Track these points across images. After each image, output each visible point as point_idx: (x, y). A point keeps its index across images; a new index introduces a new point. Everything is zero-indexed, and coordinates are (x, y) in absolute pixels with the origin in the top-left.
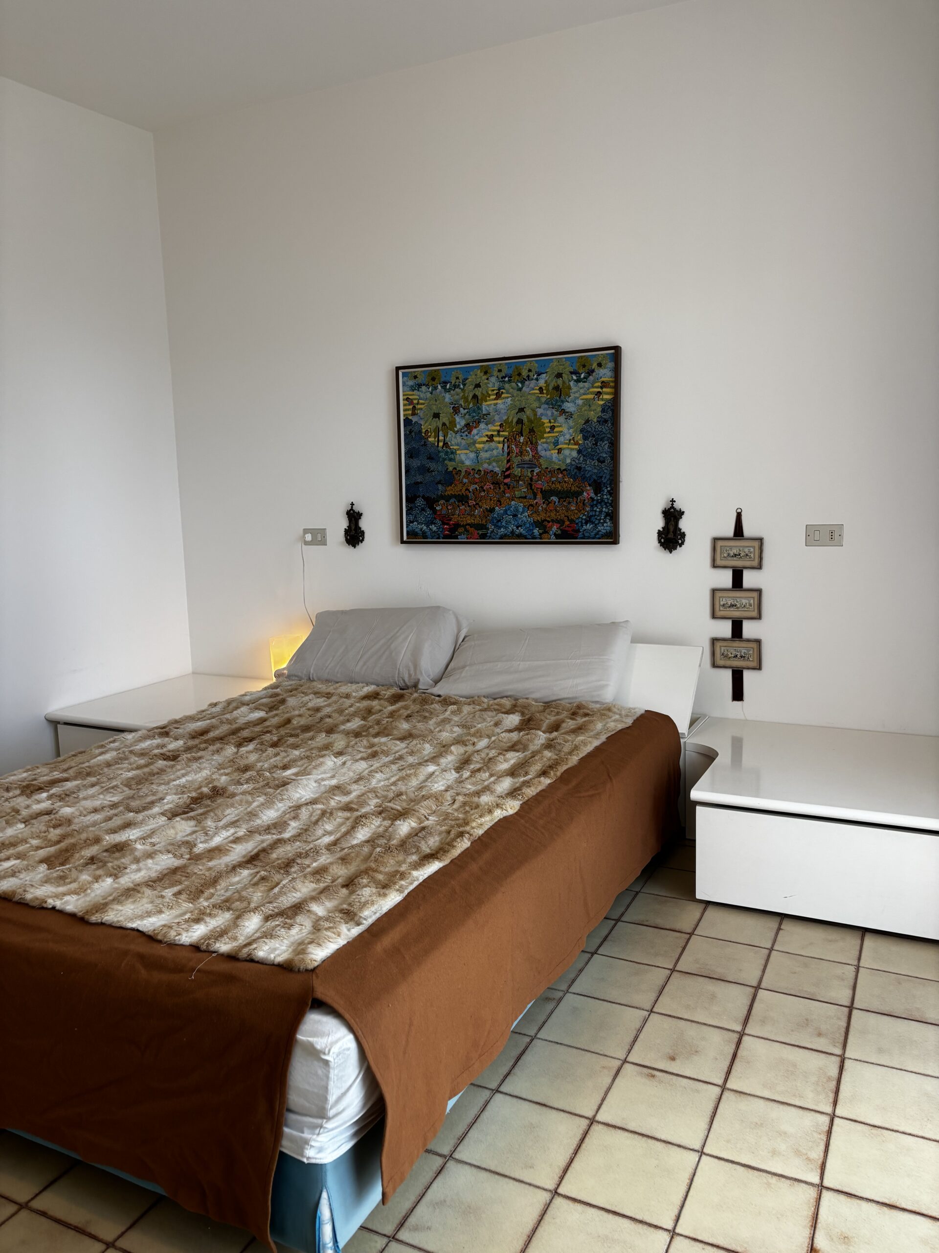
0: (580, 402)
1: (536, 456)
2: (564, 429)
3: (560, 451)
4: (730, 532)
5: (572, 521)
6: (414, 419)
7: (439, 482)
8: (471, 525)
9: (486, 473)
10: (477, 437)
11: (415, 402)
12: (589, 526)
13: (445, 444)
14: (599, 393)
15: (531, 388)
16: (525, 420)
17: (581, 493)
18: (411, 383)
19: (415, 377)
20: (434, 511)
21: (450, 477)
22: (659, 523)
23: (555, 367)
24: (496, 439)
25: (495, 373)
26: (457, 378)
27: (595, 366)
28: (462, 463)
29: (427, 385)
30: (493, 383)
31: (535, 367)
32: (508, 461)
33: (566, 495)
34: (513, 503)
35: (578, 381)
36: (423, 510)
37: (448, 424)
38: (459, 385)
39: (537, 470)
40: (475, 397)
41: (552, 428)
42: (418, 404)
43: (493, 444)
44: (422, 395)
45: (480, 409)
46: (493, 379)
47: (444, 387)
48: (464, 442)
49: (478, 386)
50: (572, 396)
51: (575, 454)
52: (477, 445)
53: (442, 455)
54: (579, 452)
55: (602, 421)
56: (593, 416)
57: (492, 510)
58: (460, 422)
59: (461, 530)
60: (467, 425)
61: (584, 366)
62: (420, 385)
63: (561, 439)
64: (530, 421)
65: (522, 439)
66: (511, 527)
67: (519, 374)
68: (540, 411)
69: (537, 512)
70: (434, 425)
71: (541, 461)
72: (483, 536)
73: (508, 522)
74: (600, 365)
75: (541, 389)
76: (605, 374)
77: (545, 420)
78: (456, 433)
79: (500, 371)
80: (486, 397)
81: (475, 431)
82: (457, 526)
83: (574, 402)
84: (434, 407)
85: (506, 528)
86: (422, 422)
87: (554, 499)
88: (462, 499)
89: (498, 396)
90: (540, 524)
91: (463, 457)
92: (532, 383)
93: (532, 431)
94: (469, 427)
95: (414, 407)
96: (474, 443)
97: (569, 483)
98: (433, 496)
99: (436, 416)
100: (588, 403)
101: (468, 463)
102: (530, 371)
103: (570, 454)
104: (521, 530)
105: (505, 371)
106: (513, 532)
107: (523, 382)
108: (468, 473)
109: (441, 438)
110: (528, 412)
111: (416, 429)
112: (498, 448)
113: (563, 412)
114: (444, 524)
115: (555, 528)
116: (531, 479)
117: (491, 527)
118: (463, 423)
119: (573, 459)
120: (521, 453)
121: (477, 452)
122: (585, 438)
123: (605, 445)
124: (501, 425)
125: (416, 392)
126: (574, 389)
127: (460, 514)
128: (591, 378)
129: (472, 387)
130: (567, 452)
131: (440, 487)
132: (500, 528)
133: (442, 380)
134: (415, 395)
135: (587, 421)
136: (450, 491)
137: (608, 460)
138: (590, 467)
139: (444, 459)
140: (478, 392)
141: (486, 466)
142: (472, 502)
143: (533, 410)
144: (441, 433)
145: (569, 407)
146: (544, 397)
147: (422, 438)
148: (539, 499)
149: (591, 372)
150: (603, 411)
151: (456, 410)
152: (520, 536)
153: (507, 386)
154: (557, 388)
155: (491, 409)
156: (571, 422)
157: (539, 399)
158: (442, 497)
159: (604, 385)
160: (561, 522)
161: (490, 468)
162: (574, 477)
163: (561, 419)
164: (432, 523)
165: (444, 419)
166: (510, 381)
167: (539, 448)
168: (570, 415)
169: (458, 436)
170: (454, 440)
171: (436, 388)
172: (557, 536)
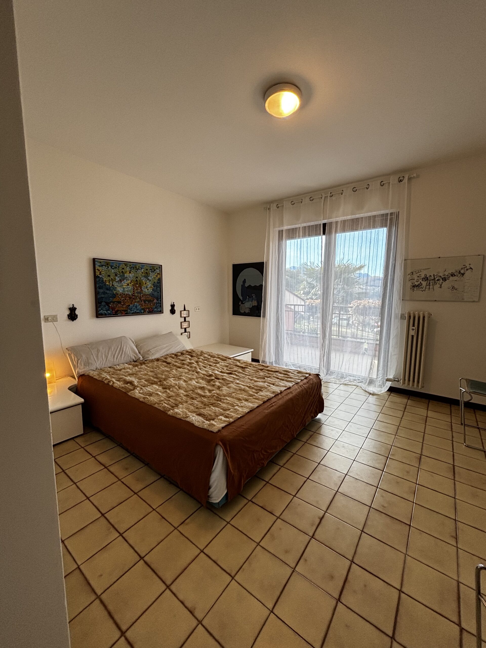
0: (152, 277)
1: (142, 290)
2: (149, 284)
3: (148, 289)
4: (183, 309)
5: (152, 308)
6: (100, 276)
7: (111, 297)
8: (123, 310)
9: (127, 295)
10: (123, 284)
11: (101, 271)
12: (156, 309)
13: (113, 285)
14: (157, 276)
15: (140, 272)
16: (138, 280)
17: (154, 301)
18: (99, 264)
19: (101, 263)
20: (109, 306)
21: (114, 296)
22: (170, 308)
23: (146, 267)
24: (130, 285)
25: (129, 266)
26: (116, 265)
27: (156, 269)
28: (119, 291)
29: (105, 266)
30: (128, 269)
31: (141, 266)
32: (133, 291)
33: (150, 301)
34: (135, 303)
35: (152, 272)
36: (105, 306)
37: (113, 278)
38: (117, 268)
39: (142, 294)
40: (122, 272)
41: (146, 283)
42: (102, 271)
43: (129, 286)
44: (103, 269)
45: (124, 276)
46: (128, 268)
47: (112, 267)
48: (119, 285)
49: (123, 269)
50: (150, 276)
51: (152, 290)
52: (124, 286)
53: (112, 288)
54: (153, 290)
55: (158, 283)
56: (156, 281)
57: (129, 306)
58: (118, 279)
59: (119, 312)
60: (120, 280)
61: (153, 268)
62: (102, 266)
63: (148, 286)
64: (140, 281)
65: (137, 286)
66: (135, 310)
67: (136, 267)
68: (142, 278)
69: (142, 306)
70: (108, 279)
71: (143, 292)
72: (127, 313)
73: (134, 309)
74: (157, 269)
75: (142, 272)
76: (158, 271)
77: (144, 281)
78: (116, 282)
79: (130, 265)
80: (126, 272)
81: (123, 282)
82: (118, 311)
83: (151, 277)
84: (108, 273)
85: (133, 311)
86: (104, 277)
87: (147, 302)
88: (119, 302)
89: (130, 273)
90: (142, 309)
91: (119, 290)
92: (140, 271)
93: (140, 283)
94: (121, 281)
95: (100, 273)
96: (123, 285)
97: (150, 298)
98: (108, 301)
99: (109, 276)
100: (154, 278)
101: (121, 291)
102: (139, 267)
103: (151, 290)
104: (138, 311)
105: (132, 266)
106: (136, 312)
107: (137, 270)
108: (120, 295)
109: (111, 283)
110: (139, 278)
111: (101, 279)
112: (130, 287)
113: (148, 279)
114: (113, 310)
115: (147, 310)
116: (140, 297)
117: (129, 311)
118: (119, 279)
119: (151, 292)
120: (137, 289)
121: (124, 288)
122: (154, 287)
123: (159, 289)
124: (131, 281)
125: (101, 267)
126: (151, 274)
127: (119, 307)
128: (155, 272)
129: (121, 269)
130: (150, 290)
131: (111, 298)
132: (132, 311)
133: (111, 265)
134: (100, 269)
135: (154, 282)
136: (115, 300)
137: (160, 293)
138: (156, 294)
139: (112, 290)
140: (123, 271)
141: (126, 292)
142: (122, 303)
143: (140, 278)
144: (111, 282)
145: (150, 278)
146: (143, 275)
147: (104, 283)
148: (143, 302)
149: (155, 270)
150: (158, 280)
151: (116, 275)
152: (138, 313)
153: (132, 270)
154: (146, 273)
155: (128, 276)
156: (150, 282)
157: (142, 275)
158: (112, 302)
159: (158, 274)
160: (149, 308)
161: (128, 293)
162: (152, 296)
163: (148, 281)
164: (109, 310)
165: (112, 277)
166: (133, 269)
167: (142, 288)
168: (150, 280)
169: (117, 283)
170: (115, 284)
171: (109, 267)
172: (148, 312)
